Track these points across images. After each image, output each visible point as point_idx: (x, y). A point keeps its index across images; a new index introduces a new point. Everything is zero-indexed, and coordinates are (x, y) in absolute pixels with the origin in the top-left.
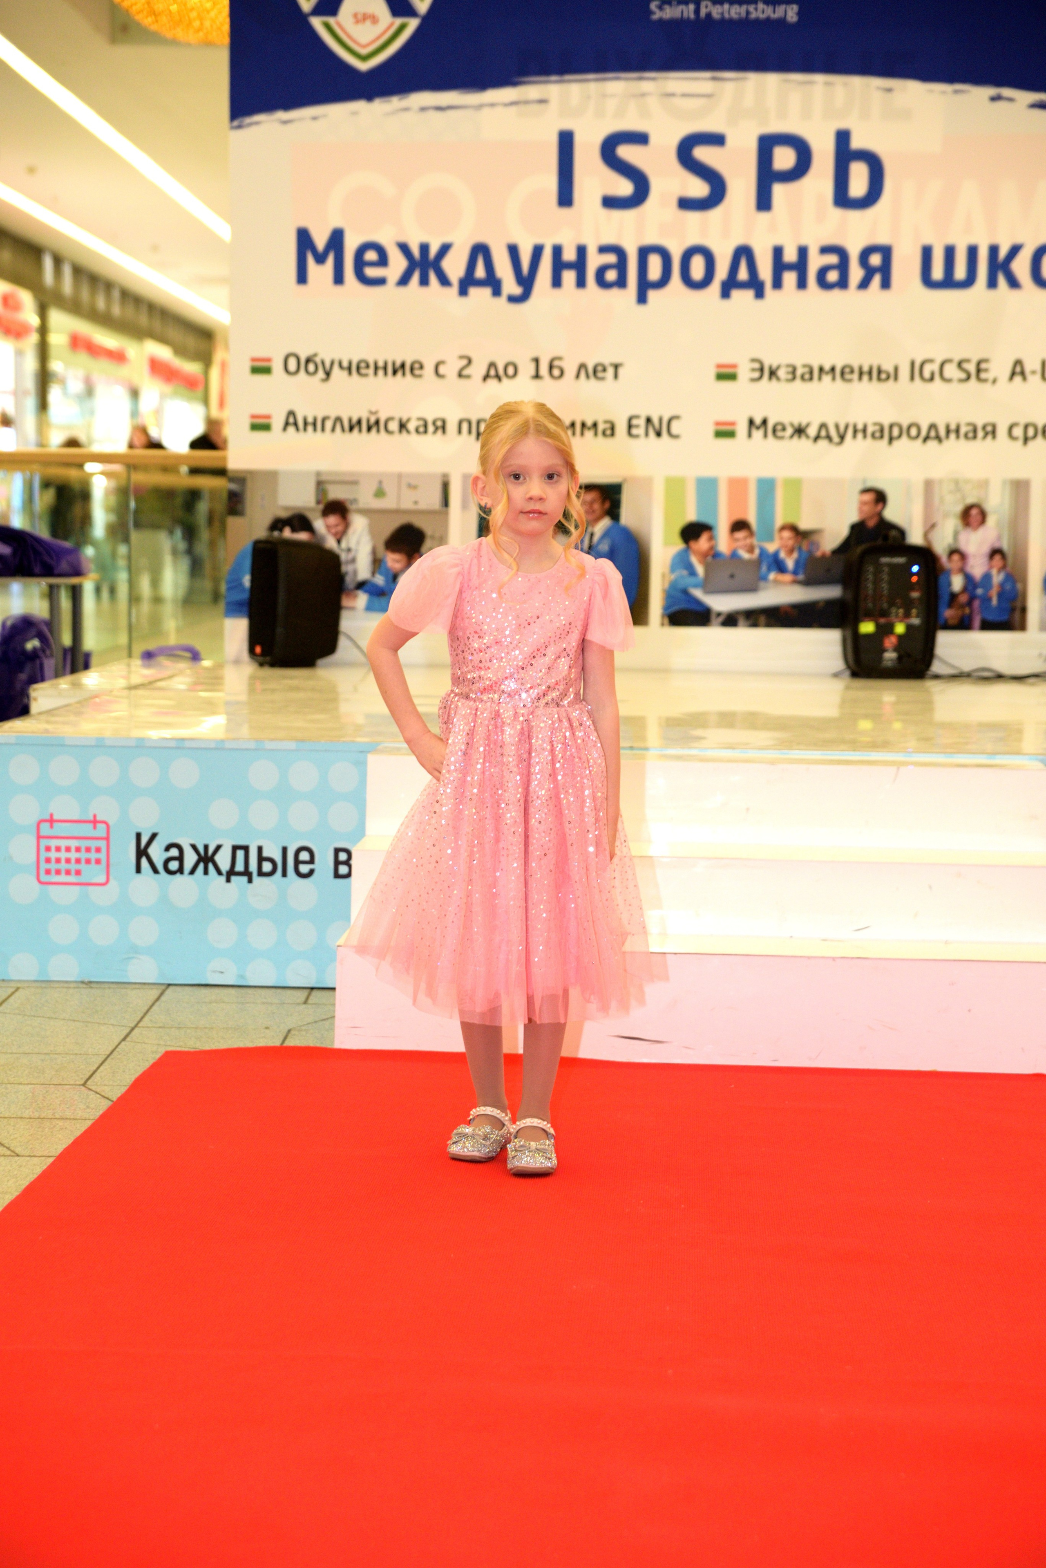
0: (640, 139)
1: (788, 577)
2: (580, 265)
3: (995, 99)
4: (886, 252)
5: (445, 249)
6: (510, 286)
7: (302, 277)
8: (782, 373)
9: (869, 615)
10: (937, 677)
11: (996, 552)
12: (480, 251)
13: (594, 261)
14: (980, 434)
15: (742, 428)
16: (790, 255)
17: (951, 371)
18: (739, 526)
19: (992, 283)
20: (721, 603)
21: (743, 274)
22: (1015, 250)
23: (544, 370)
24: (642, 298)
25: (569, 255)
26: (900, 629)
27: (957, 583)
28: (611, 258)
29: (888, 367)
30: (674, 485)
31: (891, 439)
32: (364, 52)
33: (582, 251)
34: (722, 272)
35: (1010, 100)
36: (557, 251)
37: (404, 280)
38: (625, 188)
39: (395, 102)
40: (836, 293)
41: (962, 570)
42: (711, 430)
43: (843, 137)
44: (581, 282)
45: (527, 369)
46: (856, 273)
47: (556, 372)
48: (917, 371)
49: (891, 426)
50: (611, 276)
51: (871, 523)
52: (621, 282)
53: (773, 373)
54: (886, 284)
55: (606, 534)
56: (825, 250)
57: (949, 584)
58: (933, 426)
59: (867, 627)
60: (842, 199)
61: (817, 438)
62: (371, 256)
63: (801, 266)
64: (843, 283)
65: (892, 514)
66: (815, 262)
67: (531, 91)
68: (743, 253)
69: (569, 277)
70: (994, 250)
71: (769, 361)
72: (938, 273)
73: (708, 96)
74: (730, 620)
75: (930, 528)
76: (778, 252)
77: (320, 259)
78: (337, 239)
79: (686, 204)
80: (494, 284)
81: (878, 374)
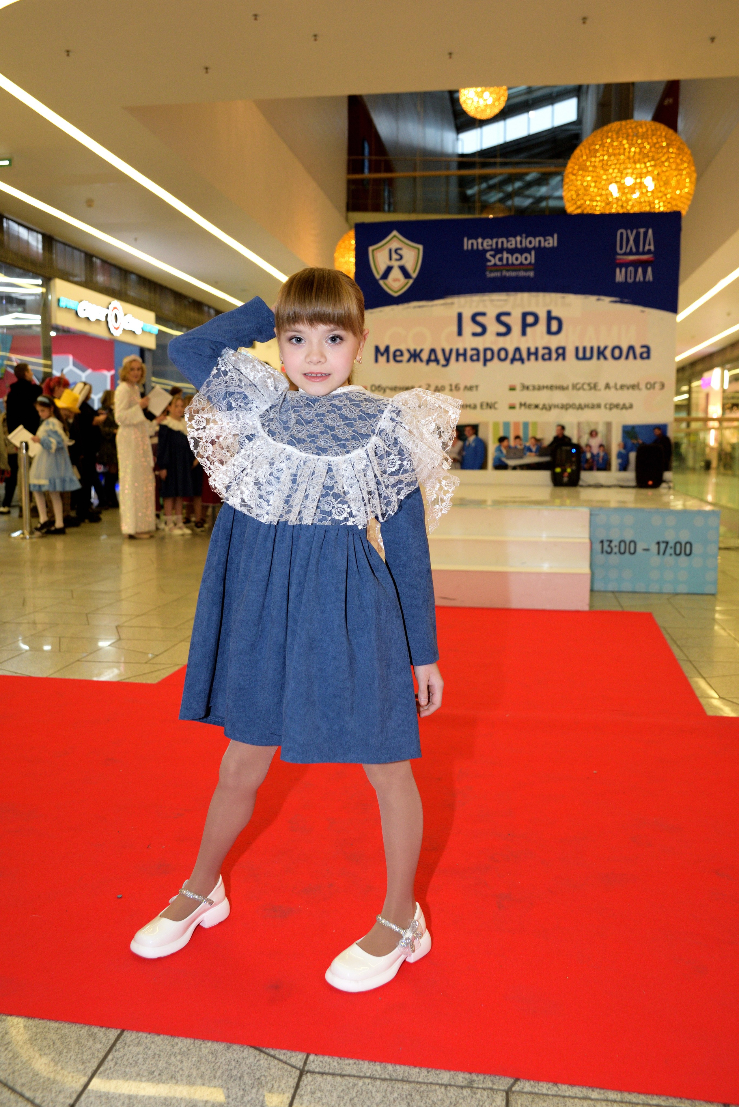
0: (483, 314)
1: (533, 454)
2: (465, 354)
3: (598, 300)
4: (564, 349)
5: (421, 351)
6: (442, 361)
7: (376, 360)
8: (531, 388)
9: (558, 466)
10: (582, 486)
11: (601, 446)
12: (433, 351)
13: (469, 353)
14: (596, 406)
15: (518, 406)
16: (533, 350)
17: (586, 387)
18: (517, 437)
19: (598, 358)
20: (511, 463)
21: (517, 356)
22: (606, 348)
23: (453, 388)
24: (485, 364)
25: (461, 351)
26: (569, 470)
27: (588, 456)
28: (475, 352)
29: (565, 385)
30: (496, 425)
31: (567, 409)
32: (396, 290)
33: (465, 350)
34: (511, 355)
35: (603, 300)
36: (457, 350)
37: (409, 361)
38: (479, 330)
39: (406, 305)
40: (548, 363)
41: (590, 451)
42: (507, 406)
43: (549, 313)
44: (465, 360)
45: (448, 388)
46: (554, 355)
47: (457, 389)
48: (575, 387)
49: (567, 405)
50: (475, 358)
51: (560, 436)
52: (478, 360)
53: (528, 388)
54: (564, 359)
55: (475, 440)
56: (544, 348)
57: (585, 456)
58: (580, 405)
59: (558, 470)
60: (549, 332)
61: (542, 409)
62: (398, 353)
63: (536, 354)
64: (550, 359)
65: (567, 433)
66: (541, 352)
67: (449, 300)
68: (518, 350)
69: (461, 358)
70: (599, 348)
71: (527, 383)
72: (581, 355)
73: (506, 300)
74: (515, 468)
75: (579, 437)
76: (529, 349)
77: (382, 355)
78: (387, 349)
79: (499, 334)
80: (437, 361)
81: (562, 388)
